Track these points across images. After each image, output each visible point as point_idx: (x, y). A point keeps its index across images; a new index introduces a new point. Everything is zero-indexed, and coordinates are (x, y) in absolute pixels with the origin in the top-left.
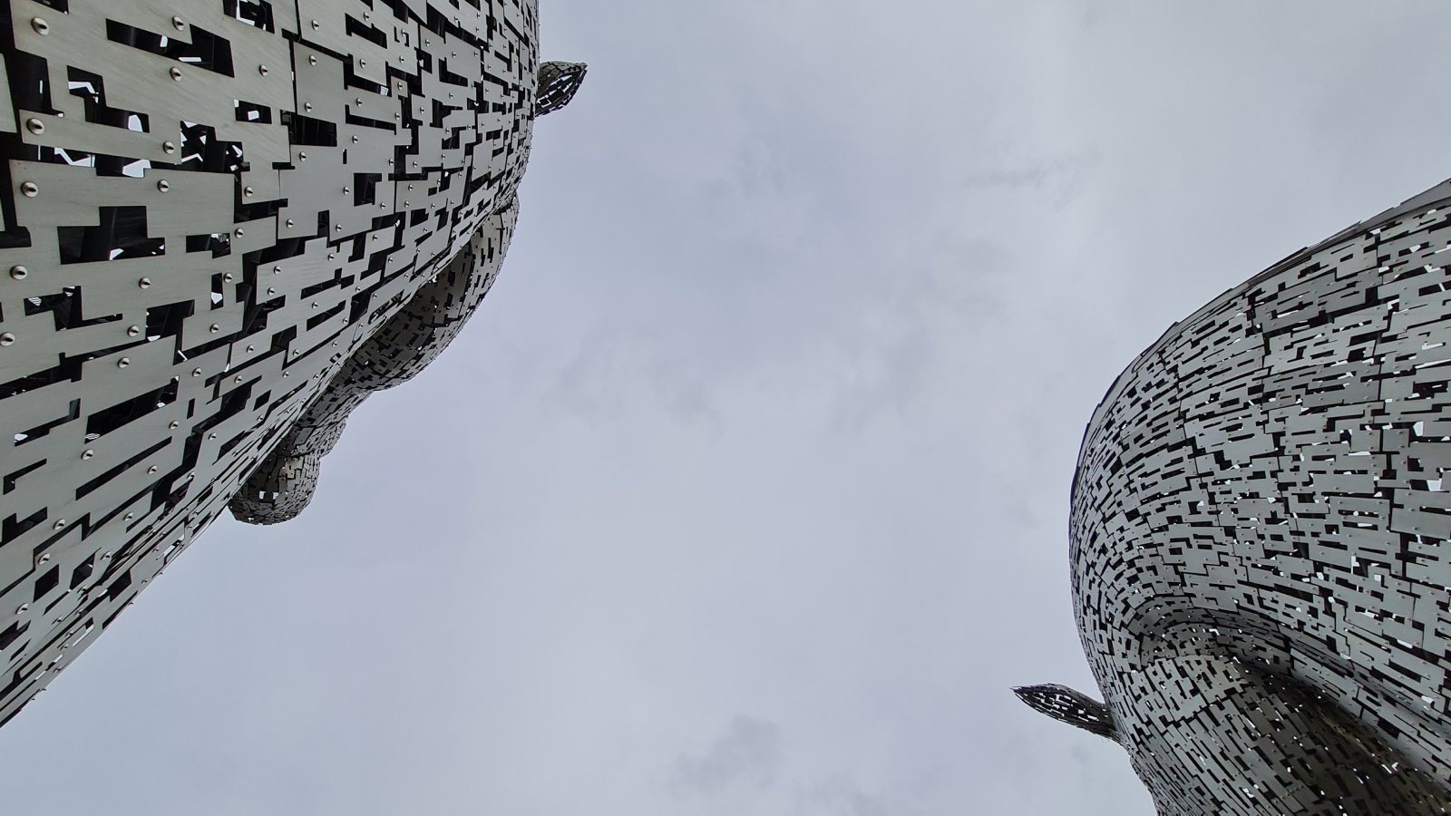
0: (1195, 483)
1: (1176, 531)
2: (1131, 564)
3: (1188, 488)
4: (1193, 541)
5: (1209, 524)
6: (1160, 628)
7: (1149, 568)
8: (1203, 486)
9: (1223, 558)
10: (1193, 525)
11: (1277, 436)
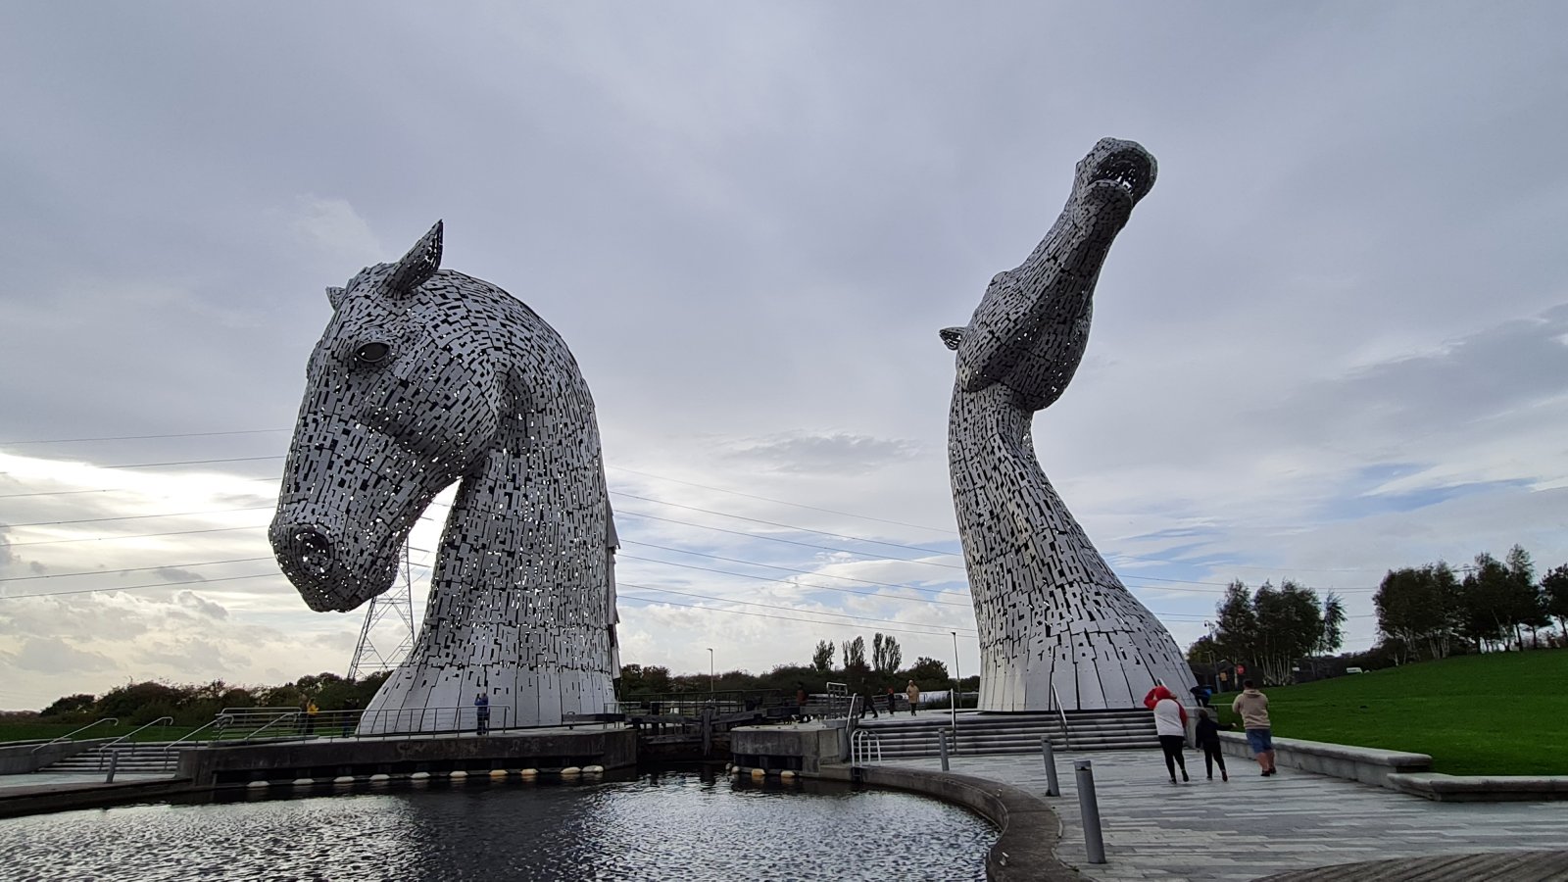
2: (543, 382)
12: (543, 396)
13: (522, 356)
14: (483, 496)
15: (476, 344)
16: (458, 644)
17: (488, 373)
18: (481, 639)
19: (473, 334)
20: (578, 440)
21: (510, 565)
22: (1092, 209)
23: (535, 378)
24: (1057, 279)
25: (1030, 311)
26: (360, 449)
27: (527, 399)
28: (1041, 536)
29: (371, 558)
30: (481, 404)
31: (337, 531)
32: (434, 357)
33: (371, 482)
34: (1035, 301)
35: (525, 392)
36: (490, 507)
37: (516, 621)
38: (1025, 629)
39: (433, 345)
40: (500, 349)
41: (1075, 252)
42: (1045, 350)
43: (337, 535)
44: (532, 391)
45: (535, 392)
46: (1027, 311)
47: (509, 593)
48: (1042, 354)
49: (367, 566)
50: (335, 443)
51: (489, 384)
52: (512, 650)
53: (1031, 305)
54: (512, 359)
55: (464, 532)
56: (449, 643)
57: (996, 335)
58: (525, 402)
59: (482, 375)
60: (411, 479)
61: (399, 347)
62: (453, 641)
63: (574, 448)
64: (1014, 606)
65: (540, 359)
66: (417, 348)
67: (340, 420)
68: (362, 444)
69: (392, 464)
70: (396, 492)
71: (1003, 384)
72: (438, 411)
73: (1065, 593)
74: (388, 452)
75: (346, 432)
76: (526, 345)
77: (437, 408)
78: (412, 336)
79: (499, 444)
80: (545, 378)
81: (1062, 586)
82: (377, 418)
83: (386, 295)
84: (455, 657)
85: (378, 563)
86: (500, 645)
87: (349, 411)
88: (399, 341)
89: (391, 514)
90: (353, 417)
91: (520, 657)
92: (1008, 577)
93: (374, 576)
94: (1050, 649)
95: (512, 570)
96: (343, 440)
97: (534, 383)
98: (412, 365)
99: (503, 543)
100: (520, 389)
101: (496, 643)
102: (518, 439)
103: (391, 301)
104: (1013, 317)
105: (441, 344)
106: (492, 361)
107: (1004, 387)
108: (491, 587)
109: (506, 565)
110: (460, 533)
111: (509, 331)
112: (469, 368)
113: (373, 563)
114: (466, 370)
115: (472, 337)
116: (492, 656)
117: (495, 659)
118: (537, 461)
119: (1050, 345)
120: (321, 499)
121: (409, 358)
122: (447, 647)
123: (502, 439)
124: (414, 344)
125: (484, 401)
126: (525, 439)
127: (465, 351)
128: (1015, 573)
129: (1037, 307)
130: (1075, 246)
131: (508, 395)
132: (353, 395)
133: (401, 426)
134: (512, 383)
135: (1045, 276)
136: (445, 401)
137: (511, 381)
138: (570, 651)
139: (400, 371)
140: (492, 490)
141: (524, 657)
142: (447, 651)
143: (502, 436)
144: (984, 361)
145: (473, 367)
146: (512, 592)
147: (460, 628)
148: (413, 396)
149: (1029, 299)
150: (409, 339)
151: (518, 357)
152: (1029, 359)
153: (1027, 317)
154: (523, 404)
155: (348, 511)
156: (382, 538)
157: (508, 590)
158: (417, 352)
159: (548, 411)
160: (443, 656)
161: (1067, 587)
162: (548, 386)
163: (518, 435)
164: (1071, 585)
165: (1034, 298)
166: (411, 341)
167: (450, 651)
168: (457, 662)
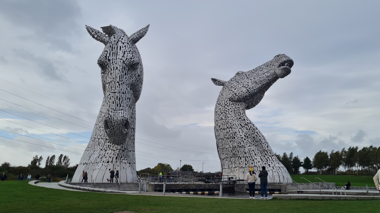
22: (283, 71)
24: (267, 83)
25: (259, 88)
28: (265, 144)
34: (260, 86)
38: (261, 165)
41: (273, 78)
42: (258, 98)
46: (258, 88)
48: (257, 98)
53: (259, 87)
57: (249, 91)
64: (256, 159)
71: (245, 103)
73: (272, 158)
81: (271, 156)
92: (253, 152)
94: (271, 170)
104: (254, 88)
107: (245, 104)
119: (259, 97)
128: (255, 151)
129: (260, 88)
130: (274, 77)
135: (264, 81)
144: (244, 96)
149: (258, 85)
152: (253, 99)
153: (257, 89)
161: (272, 156)
164: (273, 156)
165: (260, 85)
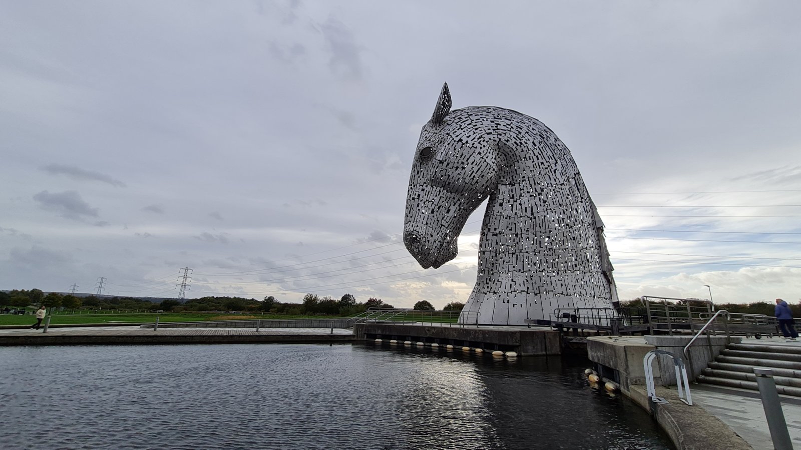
0: (548, 164)
1: (535, 158)
2: (521, 143)
3: (547, 162)
4: (534, 163)
5: (540, 168)
6: (503, 151)
7: (522, 149)
8: (549, 166)
9: (532, 171)
10: (538, 163)
11: (563, 184)
12: (522, 151)
13: (505, 134)
14: (497, 208)
15: (475, 135)
16: (492, 282)
17: (484, 146)
18: (505, 279)
19: (474, 130)
20: (553, 170)
21: (516, 241)
23: (515, 143)
26: (429, 195)
27: (513, 155)
29: (440, 243)
30: (482, 162)
31: (422, 233)
32: (454, 146)
33: (436, 209)
35: (510, 151)
36: (501, 213)
37: (523, 269)
39: (453, 141)
40: (491, 133)
43: (422, 234)
44: (515, 150)
45: (517, 150)
47: (517, 255)
49: (438, 247)
50: (419, 196)
51: (485, 152)
52: (522, 285)
54: (499, 136)
55: (488, 227)
56: (488, 281)
58: (512, 156)
59: (481, 148)
60: (454, 205)
61: (437, 146)
62: (490, 281)
63: (550, 175)
65: (517, 133)
66: (445, 145)
67: (420, 185)
68: (430, 193)
69: (444, 200)
70: (448, 212)
72: (460, 170)
74: (441, 195)
75: (423, 190)
76: (508, 128)
77: (459, 169)
78: (443, 140)
79: (503, 181)
80: (522, 142)
82: (434, 181)
83: (432, 127)
84: (491, 288)
85: (444, 245)
86: (515, 282)
87: (423, 180)
88: (437, 144)
89: (447, 222)
90: (425, 183)
91: (528, 288)
93: (443, 251)
95: (517, 243)
96: (422, 194)
97: (515, 145)
98: (444, 153)
99: (511, 230)
100: (508, 150)
101: (512, 280)
102: (512, 176)
103: (434, 128)
105: (457, 139)
106: (486, 140)
108: (507, 253)
109: (514, 241)
110: (487, 227)
111: (495, 124)
112: (473, 146)
113: (441, 245)
114: (471, 148)
115: (474, 132)
116: (511, 287)
117: (512, 289)
118: (525, 185)
120: (415, 220)
121: (442, 151)
122: (488, 283)
123: (504, 178)
124: (444, 143)
125: (483, 160)
126: (516, 175)
127: (469, 140)
131: (501, 155)
132: (424, 173)
133: (444, 182)
134: (502, 149)
136: (462, 165)
137: (501, 149)
138: (564, 285)
139: (439, 157)
140: (501, 205)
141: (531, 288)
142: (488, 285)
143: (504, 177)
145: (475, 146)
146: (518, 254)
147: (493, 274)
148: (446, 167)
150: (441, 142)
151: (503, 135)
154: (511, 158)
155: (427, 224)
156: (444, 234)
157: (516, 254)
158: (445, 146)
159: (528, 158)
160: (486, 287)
162: (525, 145)
163: (512, 174)
166: (442, 143)
167: (489, 285)
168: (492, 291)
